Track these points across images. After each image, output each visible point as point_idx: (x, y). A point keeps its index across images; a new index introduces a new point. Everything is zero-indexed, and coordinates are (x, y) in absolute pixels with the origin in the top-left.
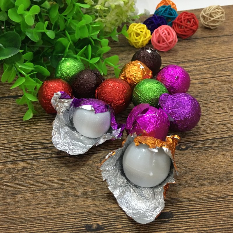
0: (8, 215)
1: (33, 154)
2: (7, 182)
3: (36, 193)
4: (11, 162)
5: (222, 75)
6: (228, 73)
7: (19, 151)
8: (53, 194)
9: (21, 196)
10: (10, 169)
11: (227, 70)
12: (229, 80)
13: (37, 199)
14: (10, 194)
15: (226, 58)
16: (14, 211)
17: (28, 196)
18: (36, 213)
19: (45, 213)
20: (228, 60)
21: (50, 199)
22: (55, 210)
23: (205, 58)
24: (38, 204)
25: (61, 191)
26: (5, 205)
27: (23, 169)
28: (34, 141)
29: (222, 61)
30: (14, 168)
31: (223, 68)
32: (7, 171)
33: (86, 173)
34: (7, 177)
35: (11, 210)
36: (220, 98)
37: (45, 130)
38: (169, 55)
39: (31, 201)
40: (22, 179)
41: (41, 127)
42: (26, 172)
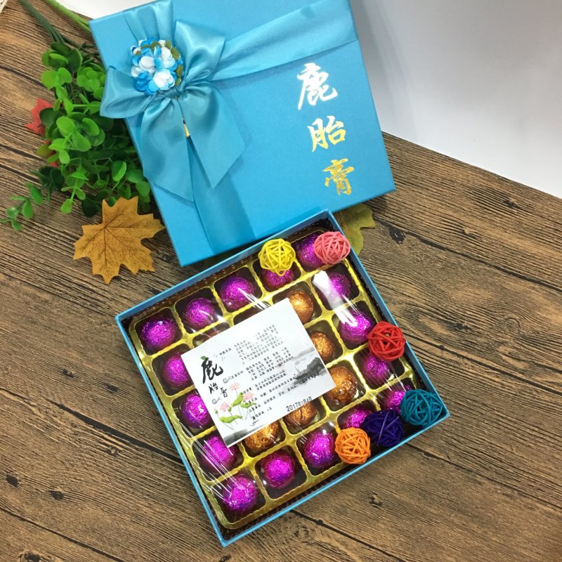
1: (58, 289)
2: (31, 308)
7: (50, 279)
10: (37, 296)
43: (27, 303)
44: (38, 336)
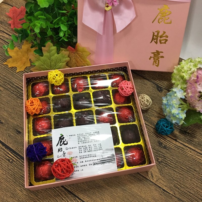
33: (14, 105)
37: (18, 78)
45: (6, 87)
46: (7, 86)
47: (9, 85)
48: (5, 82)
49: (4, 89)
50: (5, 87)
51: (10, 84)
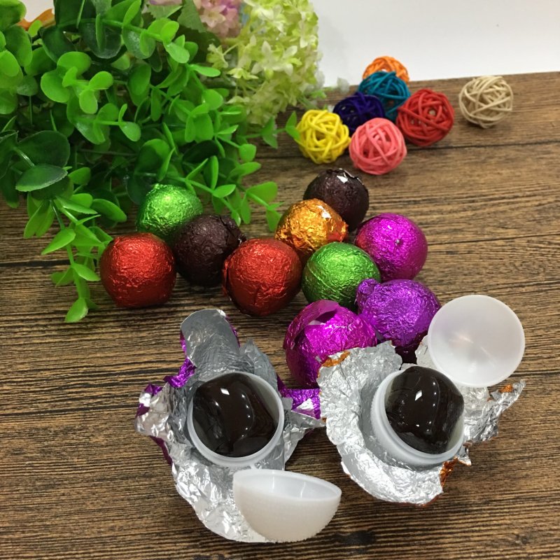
0: (36, 532)
1: (87, 398)
2: (31, 459)
3: (95, 485)
4: (40, 414)
5: (498, 237)
6: (511, 233)
7: (57, 389)
8: (129, 490)
9: (62, 491)
10: (37, 429)
11: (510, 227)
12: (510, 248)
13: (97, 498)
14: (40, 486)
15: (509, 198)
16: (48, 523)
17: (78, 493)
18: (95, 530)
19: (112, 529)
20: (513, 203)
21: (123, 500)
22: (133, 525)
23: (465, 196)
24: (100, 510)
25: (146, 483)
26: (31, 509)
27: (67, 431)
28: (89, 368)
29: (500, 203)
30: (45, 429)
31: (501, 221)
32: (32, 434)
34: (32, 447)
35: (42, 521)
36: (489, 288)
37: (112, 344)
38: (387, 182)
39: (84, 504)
40: (64, 453)
41: (103, 337)
42: (72, 438)
43: (18, 452)
44: (80, 512)
45: (85, 402)
46: (85, 394)
47: (91, 386)
48: (60, 388)
49: (80, 413)
50: (74, 405)
51: (91, 383)
